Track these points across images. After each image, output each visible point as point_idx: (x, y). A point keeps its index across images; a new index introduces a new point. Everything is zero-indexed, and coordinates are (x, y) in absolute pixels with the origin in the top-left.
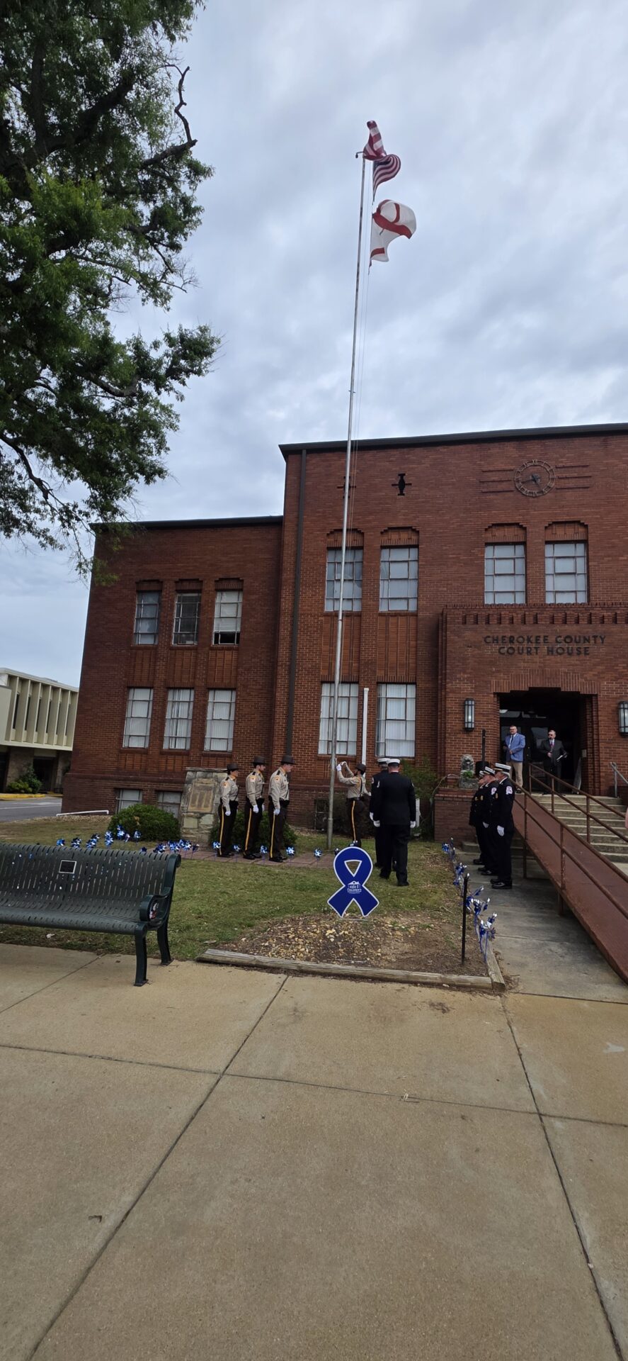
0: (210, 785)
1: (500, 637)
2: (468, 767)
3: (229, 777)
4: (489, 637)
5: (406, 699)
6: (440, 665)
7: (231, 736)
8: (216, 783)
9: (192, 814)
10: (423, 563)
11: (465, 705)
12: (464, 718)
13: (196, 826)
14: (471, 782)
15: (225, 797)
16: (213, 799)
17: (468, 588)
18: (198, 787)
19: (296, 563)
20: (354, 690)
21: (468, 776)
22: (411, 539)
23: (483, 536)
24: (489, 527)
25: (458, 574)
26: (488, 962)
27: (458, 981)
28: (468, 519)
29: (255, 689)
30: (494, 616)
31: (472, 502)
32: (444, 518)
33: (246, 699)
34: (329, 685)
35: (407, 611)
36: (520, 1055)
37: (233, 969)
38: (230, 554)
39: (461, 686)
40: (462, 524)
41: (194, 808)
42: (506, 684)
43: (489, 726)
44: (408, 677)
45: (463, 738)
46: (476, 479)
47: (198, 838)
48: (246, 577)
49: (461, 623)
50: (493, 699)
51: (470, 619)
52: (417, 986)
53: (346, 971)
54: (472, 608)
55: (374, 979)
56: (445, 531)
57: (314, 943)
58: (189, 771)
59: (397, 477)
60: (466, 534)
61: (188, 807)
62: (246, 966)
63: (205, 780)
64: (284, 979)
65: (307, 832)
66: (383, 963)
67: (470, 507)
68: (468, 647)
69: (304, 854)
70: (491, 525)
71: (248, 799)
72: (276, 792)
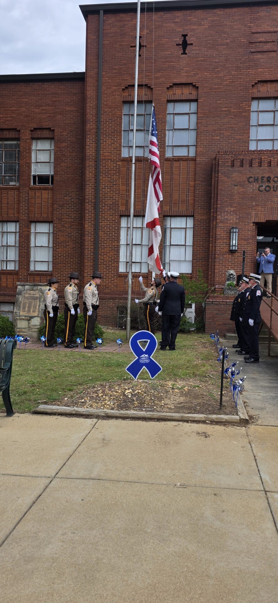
0: (37, 296)
1: (260, 178)
2: (231, 279)
3: (51, 288)
4: (251, 177)
5: (186, 228)
6: (212, 201)
7: (51, 260)
8: (41, 294)
9: (23, 317)
10: (201, 115)
11: (230, 233)
12: (230, 243)
13: (27, 326)
14: (233, 290)
15: (49, 303)
16: (39, 306)
17: (236, 137)
18: (27, 298)
19: (98, 115)
21: (231, 285)
22: (192, 94)
23: (250, 91)
24: (255, 83)
25: (229, 124)
26: (238, 407)
27: (217, 419)
28: (238, 77)
29: (67, 222)
30: (256, 160)
31: (242, 61)
32: (219, 75)
33: (61, 230)
34: (126, 218)
35: (188, 156)
36: (256, 460)
37: (59, 417)
38: (41, 106)
39: (228, 217)
40: (233, 80)
41: (24, 313)
42: (263, 215)
43: (248, 249)
44: (188, 211)
45: (228, 258)
46: (246, 40)
47: (29, 334)
48: (56, 127)
49: (230, 166)
50: (252, 227)
51: (237, 163)
52: (188, 423)
53: (140, 415)
54: (239, 154)
55: (159, 419)
56: (220, 87)
57: (117, 399)
58: (18, 285)
59: (181, 37)
60: (237, 90)
61: (20, 313)
62: (68, 415)
63: (32, 292)
64: (96, 422)
65: (112, 330)
66: (165, 410)
67: (241, 65)
68: (235, 186)
69: (109, 343)
70: (257, 82)
71: (67, 304)
72: (89, 300)
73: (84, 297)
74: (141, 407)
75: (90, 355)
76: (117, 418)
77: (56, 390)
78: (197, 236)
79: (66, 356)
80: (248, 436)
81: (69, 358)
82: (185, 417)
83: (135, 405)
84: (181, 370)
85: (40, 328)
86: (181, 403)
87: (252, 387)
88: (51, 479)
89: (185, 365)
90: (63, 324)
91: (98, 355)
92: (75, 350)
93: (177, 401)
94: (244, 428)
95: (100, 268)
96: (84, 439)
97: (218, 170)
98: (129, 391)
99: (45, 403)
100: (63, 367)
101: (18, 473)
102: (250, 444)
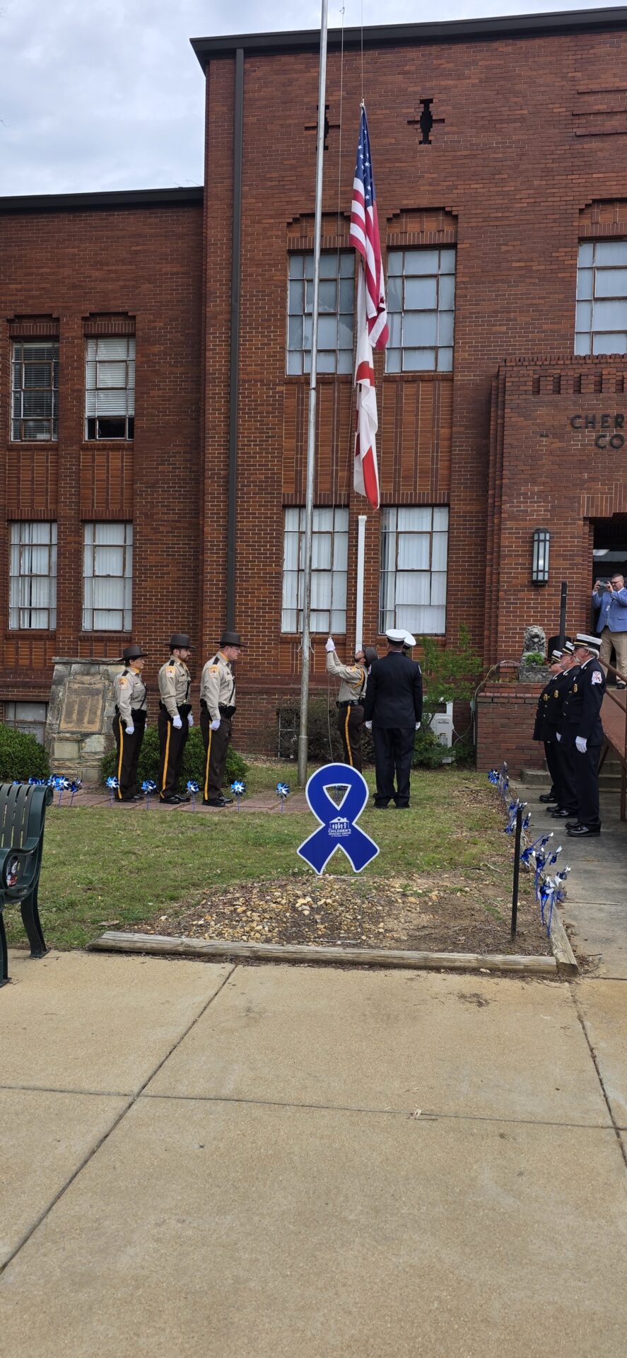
0: (97, 686)
1: (599, 418)
2: (536, 647)
3: (128, 669)
4: (579, 417)
5: (431, 533)
6: (491, 470)
7: (129, 606)
9: (68, 735)
10: (464, 279)
11: (533, 542)
12: (532, 564)
13: (75, 755)
14: (540, 671)
15: (124, 703)
16: (103, 709)
17: (545, 327)
18: (76, 691)
19: (232, 282)
20: (341, 521)
21: (534, 661)
22: (443, 231)
23: (574, 224)
24: (586, 205)
25: (527, 299)
26: (553, 937)
27: (505, 963)
28: (548, 191)
29: (166, 521)
30: (590, 377)
31: (557, 156)
32: (504, 189)
33: (152, 540)
34: (296, 511)
35: (435, 371)
36: (594, 1057)
37: (148, 959)
38: (107, 265)
39: (527, 506)
40: (538, 200)
41: (70, 725)
42: (606, 502)
43: (573, 578)
44: (436, 493)
45: (528, 599)
46: (564, 110)
47: (80, 773)
48: (140, 310)
49: (531, 392)
50: (582, 529)
51: (547, 385)
52: (440, 972)
53: (329, 956)
54: (550, 364)
55: (373, 965)
56: (507, 214)
57: (277, 918)
58: (57, 663)
59: (417, 106)
60: (545, 221)
61: (59, 725)
62: (168, 954)
63: (87, 679)
64: (231, 970)
65: (265, 762)
66: (387, 943)
67: (554, 165)
68: (542, 436)
69: (260, 792)
70: (591, 202)
71: (164, 705)
72: (212, 694)
73: (202, 689)
74: (331, 937)
75: (216, 819)
76: (277, 960)
77: (141, 899)
78: (456, 549)
79: (162, 823)
80: (575, 1002)
81: (170, 827)
82: (432, 960)
83: (320, 933)
84: (421, 854)
85: (105, 759)
86: (424, 927)
87: (584, 892)
88: (130, 1099)
89: (432, 842)
90: (155, 750)
91: (235, 819)
92: (184, 809)
93: (415, 922)
94: (567, 984)
95: (238, 624)
96: (205, 1008)
97: (504, 402)
98: (305, 902)
99: (117, 928)
100: (157, 847)
101: (57, 1086)
102: (582, 1022)
